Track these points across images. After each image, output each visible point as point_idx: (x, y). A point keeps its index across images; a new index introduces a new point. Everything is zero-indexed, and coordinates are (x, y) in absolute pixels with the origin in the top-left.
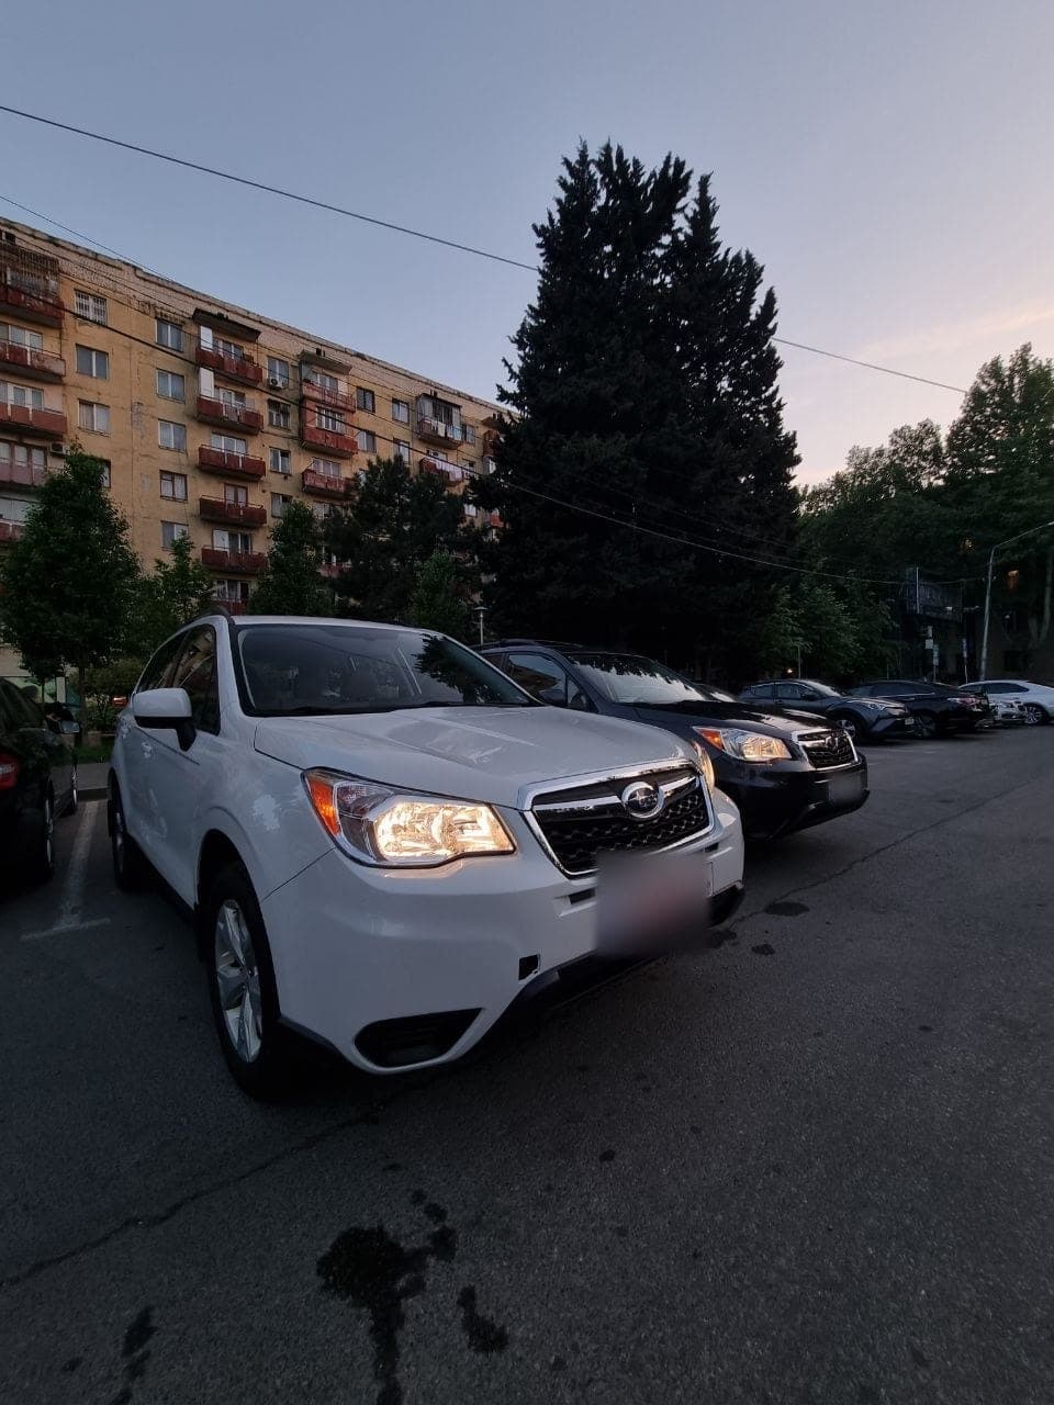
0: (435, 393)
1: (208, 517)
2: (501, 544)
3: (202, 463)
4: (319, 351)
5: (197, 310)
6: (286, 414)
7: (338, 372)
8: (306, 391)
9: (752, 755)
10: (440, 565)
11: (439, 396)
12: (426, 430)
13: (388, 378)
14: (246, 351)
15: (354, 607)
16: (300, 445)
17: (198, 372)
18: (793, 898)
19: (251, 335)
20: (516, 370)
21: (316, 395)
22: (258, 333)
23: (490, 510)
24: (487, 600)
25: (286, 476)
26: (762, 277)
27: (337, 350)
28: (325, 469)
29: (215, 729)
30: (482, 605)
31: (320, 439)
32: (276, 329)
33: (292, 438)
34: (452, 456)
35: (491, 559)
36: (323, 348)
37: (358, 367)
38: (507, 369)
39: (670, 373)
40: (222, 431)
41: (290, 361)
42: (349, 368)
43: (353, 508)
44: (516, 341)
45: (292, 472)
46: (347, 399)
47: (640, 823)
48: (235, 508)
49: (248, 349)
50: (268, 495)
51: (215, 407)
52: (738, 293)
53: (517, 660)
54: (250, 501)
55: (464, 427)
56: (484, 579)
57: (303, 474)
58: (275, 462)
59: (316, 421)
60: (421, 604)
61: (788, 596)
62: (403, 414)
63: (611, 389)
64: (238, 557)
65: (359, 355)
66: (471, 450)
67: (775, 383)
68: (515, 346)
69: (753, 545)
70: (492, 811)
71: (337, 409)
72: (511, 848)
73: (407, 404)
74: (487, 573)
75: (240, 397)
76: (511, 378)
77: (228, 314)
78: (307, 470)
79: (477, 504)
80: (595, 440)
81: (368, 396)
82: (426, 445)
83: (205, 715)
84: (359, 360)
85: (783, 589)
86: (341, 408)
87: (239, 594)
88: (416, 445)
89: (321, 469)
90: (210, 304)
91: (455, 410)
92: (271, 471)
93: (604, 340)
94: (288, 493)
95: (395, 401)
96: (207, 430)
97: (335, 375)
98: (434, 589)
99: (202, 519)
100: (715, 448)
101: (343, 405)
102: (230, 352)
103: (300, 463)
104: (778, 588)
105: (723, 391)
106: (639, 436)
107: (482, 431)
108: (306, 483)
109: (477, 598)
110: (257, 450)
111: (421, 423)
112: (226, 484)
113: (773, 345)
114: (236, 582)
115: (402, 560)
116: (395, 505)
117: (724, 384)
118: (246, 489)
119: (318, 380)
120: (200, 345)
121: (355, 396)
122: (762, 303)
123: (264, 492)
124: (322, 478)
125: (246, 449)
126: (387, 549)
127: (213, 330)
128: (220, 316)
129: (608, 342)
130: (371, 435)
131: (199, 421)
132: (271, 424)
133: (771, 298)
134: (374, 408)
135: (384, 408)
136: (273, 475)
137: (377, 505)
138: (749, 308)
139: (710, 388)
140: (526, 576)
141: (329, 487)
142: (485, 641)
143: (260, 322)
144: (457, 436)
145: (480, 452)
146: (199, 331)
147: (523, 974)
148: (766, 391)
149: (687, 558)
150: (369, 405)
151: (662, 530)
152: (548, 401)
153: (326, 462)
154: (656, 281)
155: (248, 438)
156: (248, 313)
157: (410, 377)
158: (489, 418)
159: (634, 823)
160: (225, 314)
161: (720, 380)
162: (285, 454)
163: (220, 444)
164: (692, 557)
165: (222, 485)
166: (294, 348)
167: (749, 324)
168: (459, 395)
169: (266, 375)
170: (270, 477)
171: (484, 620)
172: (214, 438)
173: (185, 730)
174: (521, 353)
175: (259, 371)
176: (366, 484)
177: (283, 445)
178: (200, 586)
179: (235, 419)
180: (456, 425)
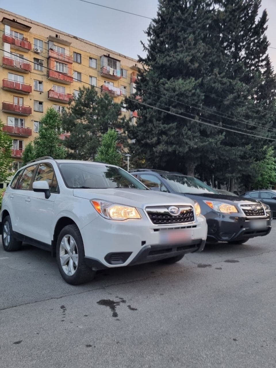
0: (109, 55)
1: (6, 111)
2: (138, 126)
3: (4, 86)
4: (57, 36)
5: (4, 18)
6: (41, 65)
7: (65, 45)
8: (51, 54)
9: (223, 211)
10: (111, 136)
11: (111, 56)
12: (105, 72)
13: (88, 48)
14: (25, 36)
15: (71, 153)
16: (47, 79)
17: (3, 45)
18: (236, 259)
19: (27, 29)
20: (147, 46)
21: (55, 56)
22: (30, 28)
23: (133, 111)
24: (131, 151)
25: (41, 93)
26: (261, 4)
27: (65, 35)
28: (59, 90)
29: (58, 192)
30: (128, 153)
31: (56, 76)
32: (38, 26)
33: (44, 75)
34: (116, 83)
35: (133, 133)
36: (58, 34)
37: (74, 43)
38: (142, 45)
39: (216, 50)
40: (13, 72)
41: (44, 41)
42: (70, 43)
43: (72, 108)
44: (147, 33)
45: (44, 91)
46: (69, 58)
47: (173, 216)
48: (17, 107)
49: (26, 35)
50: (32, 101)
51: (10, 61)
52: (250, 12)
53: (143, 177)
54: (24, 103)
55: (122, 70)
56: (130, 141)
57: (48, 92)
58: (36, 87)
59: (55, 66)
60: (102, 152)
61: (273, 151)
62: (93, 64)
63: (189, 58)
64: (18, 129)
65: (75, 37)
66: (125, 81)
67: (267, 53)
68: (147, 35)
69: (254, 128)
70: (136, 209)
71: (64, 63)
72: (140, 218)
73: (96, 60)
74: (131, 139)
75: (21, 57)
76: (144, 49)
77: (17, 19)
78: (50, 90)
79: (127, 108)
80: (180, 81)
81: (79, 57)
82: (104, 79)
83: (54, 188)
84: (75, 40)
85: (271, 148)
86: (66, 62)
87: (18, 146)
88: (100, 78)
89: (57, 89)
90: (9, 15)
91: (118, 63)
92: (34, 90)
93: (186, 36)
94: (41, 100)
95: (91, 58)
96: (6, 71)
97: (64, 47)
98: (108, 146)
99: (3, 112)
100: (236, 84)
101: (67, 60)
102: (18, 36)
103: (47, 86)
104: (268, 147)
105: (242, 56)
106: (200, 79)
107: (130, 72)
108: (50, 96)
109: (126, 150)
110: (28, 81)
111: (102, 68)
112: (14, 96)
113: (266, 35)
114: (17, 140)
115: (94, 133)
116: (90, 108)
118: (23, 98)
119: (56, 49)
120: (4, 34)
121: (72, 56)
122: (261, 16)
123: (31, 99)
124: (57, 94)
125: (23, 80)
126: (87, 128)
127: (11, 27)
128: (14, 21)
129: (188, 37)
130: (79, 73)
131: (3, 68)
132: (35, 69)
133: (265, 14)
134: (81, 62)
135: (85, 61)
136: (35, 92)
137: (82, 108)
138: (255, 18)
139: (236, 55)
140: (148, 141)
141: (60, 98)
142: (129, 170)
143: (31, 23)
144: (119, 75)
145: (129, 81)
146: (4, 27)
147: (142, 245)
148: (262, 56)
149: (222, 134)
150: (79, 61)
151: (210, 122)
152: (160, 63)
153: (59, 86)
154: (211, 8)
155: (24, 75)
156: (26, 18)
157: (98, 47)
158: (133, 66)
159: (171, 216)
161: (241, 51)
162: (40, 83)
163: (12, 78)
164: (224, 133)
165: (12, 96)
166: (46, 34)
167: (254, 26)
168: (120, 55)
169: (32, 47)
170: (33, 93)
171: (130, 160)
172: (10, 75)
173: (47, 193)
174: (149, 38)
175: (30, 45)
176: (78, 98)
177: (40, 78)
178: (6, 143)
179: (19, 67)
180: (118, 70)
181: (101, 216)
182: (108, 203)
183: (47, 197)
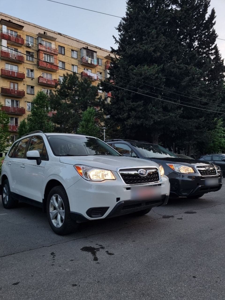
0: (87, 47)
1: (4, 94)
2: (112, 104)
3: (2, 75)
4: (45, 33)
5: (2, 20)
6: (32, 56)
7: (52, 40)
8: (40, 48)
9: (182, 171)
10: (90, 113)
11: (89, 48)
12: (84, 61)
13: (70, 42)
14: (19, 34)
16: (37, 67)
17: (1, 41)
19: (21, 27)
20: (118, 39)
21: (44, 49)
22: (23, 27)
23: (108, 92)
24: (106, 125)
25: (32, 79)
26: (210, 4)
27: (51, 32)
28: (47, 76)
29: (47, 159)
30: (104, 126)
31: (45, 65)
32: (29, 25)
33: (35, 65)
34: (93, 70)
35: (107, 109)
36: (46, 32)
37: (59, 38)
38: (114, 39)
39: (174, 42)
40: (10, 63)
41: (34, 37)
42: (56, 39)
43: (58, 91)
44: (118, 29)
45: (35, 77)
46: (55, 50)
47: (142, 177)
48: (13, 91)
49: (19, 33)
51: (7, 54)
52: (201, 10)
53: (117, 146)
54: (19, 88)
55: (98, 59)
56: (105, 117)
57: (38, 78)
58: (28, 74)
59: (44, 57)
60: (83, 126)
61: (222, 123)
62: (75, 55)
63: (152, 49)
64: (14, 108)
65: (59, 34)
66: (100, 68)
67: (215, 43)
68: (117, 31)
69: (206, 104)
70: (111, 171)
71: (51, 54)
72: (115, 179)
73: (77, 51)
74: (107, 115)
75: (16, 50)
76: (116, 42)
78: (40, 77)
79: (103, 90)
80: (146, 67)
81: (63, 49)
82: (84, 67)
83: (44, 156)
84: (59, 36)
87: (14, 122)
88: (80, 66)
89: (45, 76)
90: (6, 17)
91: (95, 54)
92: (27, 77)
93: (150, 31)
94: (33, 85)
95: (72, 50)
96: (4, 62)
97: (50, 41)
98: (88, 121)
99: (1, 95)
100: (191, 69)
101: (53, 52)
102: (13, 34)
103: (37, 74)
104: (218, 119)
105: (195, 46)
106: (162, 65)
107: (105, 61)
108: (40, 81)
109: (103, 124)
110: (22, 69)
111: (82, 58)
112: (10, 82)
113: (214, 29)
114: (13, 118)
115: (76, 110)
116: (73, 90)
117: (196, 44)
118: (18, 83)
119: (44, 43)
120: (2, 32)
121: (58, 49)
122: (210, 14)
123: (24, 85)
124: (45, 79)
125: (18, 69)
126: (70, 106)
127: (7, 26)
128: (9, 21)
129: (151, 32)
130: (64, 63)
131: (1, 59)
132: (27, 60)
133: (213, 12)
134: (64, 53)
135: (68, 53)
137: (66, 90)
138: (205, 16)
139: (190, 45)
140: (120, 116)
141: (48, 83)
142: (105, 140)
143: (24, 23)
144: (96, 63)
145: (104, 68)
146: (2, 27)
147: (117, 201)
148: (211, 46)
149: (180, 110)
150: (63, 53)
151: (170, 100)
152: (129, 53)
153: (47, 74)
154: (170, 8)
155: (19, 65)
156: (19, 20)
157: (78, 41)
158: (107, 56)
159: (140, 177)
160: (11, 20)
161: (194, 42)
162: (32, 71)
163: (8, 67)
164: (182, 109)
165: (9, 82)
166: (36, 32)
167: (205, 21)
168: (96, 47)
169: (25, 42)
170: (26, 79)
171: (105, 132)
172: (7, 65)
173: (38, 160)
174: (120, 33)
175: (23, 40)
176: (63, 83)
177: (31, 67)
178: (4, 120)
179: (14, 58)
180: (95, 60)
181: (82, 178)
182: (89, 168)
183: (39, 163)
